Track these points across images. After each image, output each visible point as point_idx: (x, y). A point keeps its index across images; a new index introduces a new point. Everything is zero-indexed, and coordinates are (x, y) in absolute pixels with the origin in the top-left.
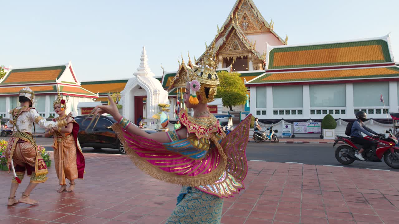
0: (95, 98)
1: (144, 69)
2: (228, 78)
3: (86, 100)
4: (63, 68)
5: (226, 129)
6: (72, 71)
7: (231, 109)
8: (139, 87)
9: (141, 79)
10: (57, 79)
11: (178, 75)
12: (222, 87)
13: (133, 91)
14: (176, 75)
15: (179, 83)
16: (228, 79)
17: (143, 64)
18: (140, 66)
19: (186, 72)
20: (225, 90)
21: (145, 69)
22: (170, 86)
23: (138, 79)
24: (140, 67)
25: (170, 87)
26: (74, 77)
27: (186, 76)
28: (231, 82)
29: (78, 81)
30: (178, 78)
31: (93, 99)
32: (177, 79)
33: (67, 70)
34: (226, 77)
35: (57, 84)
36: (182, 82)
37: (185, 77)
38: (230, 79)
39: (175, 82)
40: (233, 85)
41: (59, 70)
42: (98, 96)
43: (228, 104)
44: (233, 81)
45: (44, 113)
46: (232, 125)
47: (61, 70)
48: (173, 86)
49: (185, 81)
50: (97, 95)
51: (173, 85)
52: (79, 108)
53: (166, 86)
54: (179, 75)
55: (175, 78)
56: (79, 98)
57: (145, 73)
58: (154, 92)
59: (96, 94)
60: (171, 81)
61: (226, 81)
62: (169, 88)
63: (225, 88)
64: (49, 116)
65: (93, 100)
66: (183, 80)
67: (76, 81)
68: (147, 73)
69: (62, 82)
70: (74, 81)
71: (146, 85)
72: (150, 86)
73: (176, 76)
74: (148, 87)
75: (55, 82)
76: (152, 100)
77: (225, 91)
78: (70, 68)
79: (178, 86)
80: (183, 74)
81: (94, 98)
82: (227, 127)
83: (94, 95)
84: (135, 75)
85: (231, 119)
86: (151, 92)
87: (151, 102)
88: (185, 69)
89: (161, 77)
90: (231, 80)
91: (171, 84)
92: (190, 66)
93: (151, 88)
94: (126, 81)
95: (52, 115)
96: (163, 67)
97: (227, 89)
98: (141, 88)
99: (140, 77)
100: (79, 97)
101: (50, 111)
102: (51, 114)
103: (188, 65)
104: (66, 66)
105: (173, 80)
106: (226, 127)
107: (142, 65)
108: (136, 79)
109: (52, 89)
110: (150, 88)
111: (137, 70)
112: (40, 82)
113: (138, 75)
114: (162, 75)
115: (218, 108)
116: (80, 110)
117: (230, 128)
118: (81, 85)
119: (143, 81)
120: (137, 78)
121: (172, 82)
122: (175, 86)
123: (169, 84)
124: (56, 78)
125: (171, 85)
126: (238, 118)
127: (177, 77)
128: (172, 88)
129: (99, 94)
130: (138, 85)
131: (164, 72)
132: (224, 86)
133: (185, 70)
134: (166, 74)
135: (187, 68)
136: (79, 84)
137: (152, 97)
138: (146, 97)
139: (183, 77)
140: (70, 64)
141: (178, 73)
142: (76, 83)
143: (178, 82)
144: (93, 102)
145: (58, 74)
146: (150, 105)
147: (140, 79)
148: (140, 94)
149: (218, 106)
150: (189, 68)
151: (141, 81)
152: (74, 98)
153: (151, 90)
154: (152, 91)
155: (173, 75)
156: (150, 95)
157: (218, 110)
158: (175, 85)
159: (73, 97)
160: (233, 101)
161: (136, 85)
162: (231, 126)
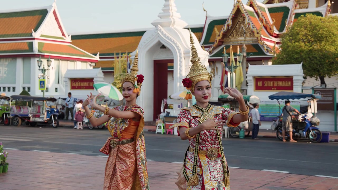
0: (94, 63)
1: (169, 15)
2: (318, 26)
3: (80, 66)
4: (43, 13)
5: (304, 119)
6: (57, 19)
7: (323, 82)
8: (161, 46)
9: (165, 32)
10: (33, 32)
11: (230, 22)
12: (307, 44)
13: (152, 51)
14: (227, 23)
15: (233, 36)
16: (318, 28)
17: (168, 6)
18: (163, 10)
19: (244, 18)
20: (311, 48)
21: (171, 15)
22: (216, 41)
23: (159, 32)
24: (162, 12)
25: (216, 43)
26: (60, 27)
27: (243, 24)
28: (323, 34)
29: (66, 35)
30: (230, 27)
31: (90, 63)
32: (228, 30)
33: (50, 17)
34: (314, 26)
35: (34, 39)
36: (237, 34)
37: (242, 26)
38: (321, 28)
39: (225, 35)
40: (327, 39)
41: (37, 17)
42: (99, 59)
43: (317, 72)
44: (326, 31)
45: (14, 86)
46: (316, 112)
47: (41, 16)
48: (221, 42)
49: (242, 32)
50: (97, 58)
51: (222, 40)
52: (67, 80)
53: (211, 41)
54: (232, 22)
55: (225, 28)
56: (69, 62)
57: (171, 22)
58: (184, 54)
59: (96, 55)
60: (218, 33)
61: (315, 31)
62: (214, 45)
63: (311, 46)
64: (21, 90)
65: (91, 65)
66: (238, 31)
67: (63, 35)
68: (174, 22)
69: (42, 36)
70: (61, 34)
71: (171, 41)
72: (178, 44)
73: (226, 25)
74: (176, 44)
75: (32, 36)
76: (181, 66)
77: (310, 51)
78: (54, 13)
79: (231, 41)
80: (239, 21)
81: (92, 62)
82: (306, 116)
83: (93, 57)
84: (155, 24)
85: (315, 101)
86: (180, 54)
87: (181, 70)
88: (243, 11)
89: (203, 26)
90: (323, 30)
91: (218, 38)
92: (251, 5)
93: (181, 47)
94: (141, 34)
95: (27, 90)
96: (205, 9)
97: (315, 47)
98: (163, 47)
99: (162, 29)
100: (68, 60)
101: (23, 83)
102: (24, 88)
103: (249, 4)
104: (48, 10)
105: (222, 32)
106: (304, 115)
107: (166, 8)
108: (155, 32)
109: (27, 48)
110: (178, 47)
111: (159, 16)
112: (8, 36)
113: (159, 26)
114: (204, 23)
115: (294, 82)
116: (69, 83)
117: (312, 117)
118: (71, 41)
119: (167, 34)
120: (158, 30)
121: (219, 36)
122: (224, 41)
123: (215, 38)
124: (33, 30)
125: (218, 40)
126: (331, 99)
127: (228, 25)
128: (219, 45)
129: (100, 55)
130: (159, 43)
131: (207, 17)
132: (309, 42)
133: (243, 14)
134: (211, 20)
135: (245, 10)
136: (69, 39)
137: (181, 62)
138: (172, 61)
139: (239, 25)
140: (55, 7)
141: (230, 19)
142: (63, 37)
143: (230, 35)
144: (90, 70)
145: (35, 24)
146: (178, 75)
147: (162, 33)
148: (162, 56)
149: (294, 78)
150: (251, 9)
151: (165, 35)
152: (61, 61)
153: (179, 50)
154: (182, 51)
155: (221, 22)
156: (179, 58)
157: (294, 84)
158: (226, 40)
159: (59, 60)
160: (326, 68)
161: (156, 41)
162: (313, 114)
